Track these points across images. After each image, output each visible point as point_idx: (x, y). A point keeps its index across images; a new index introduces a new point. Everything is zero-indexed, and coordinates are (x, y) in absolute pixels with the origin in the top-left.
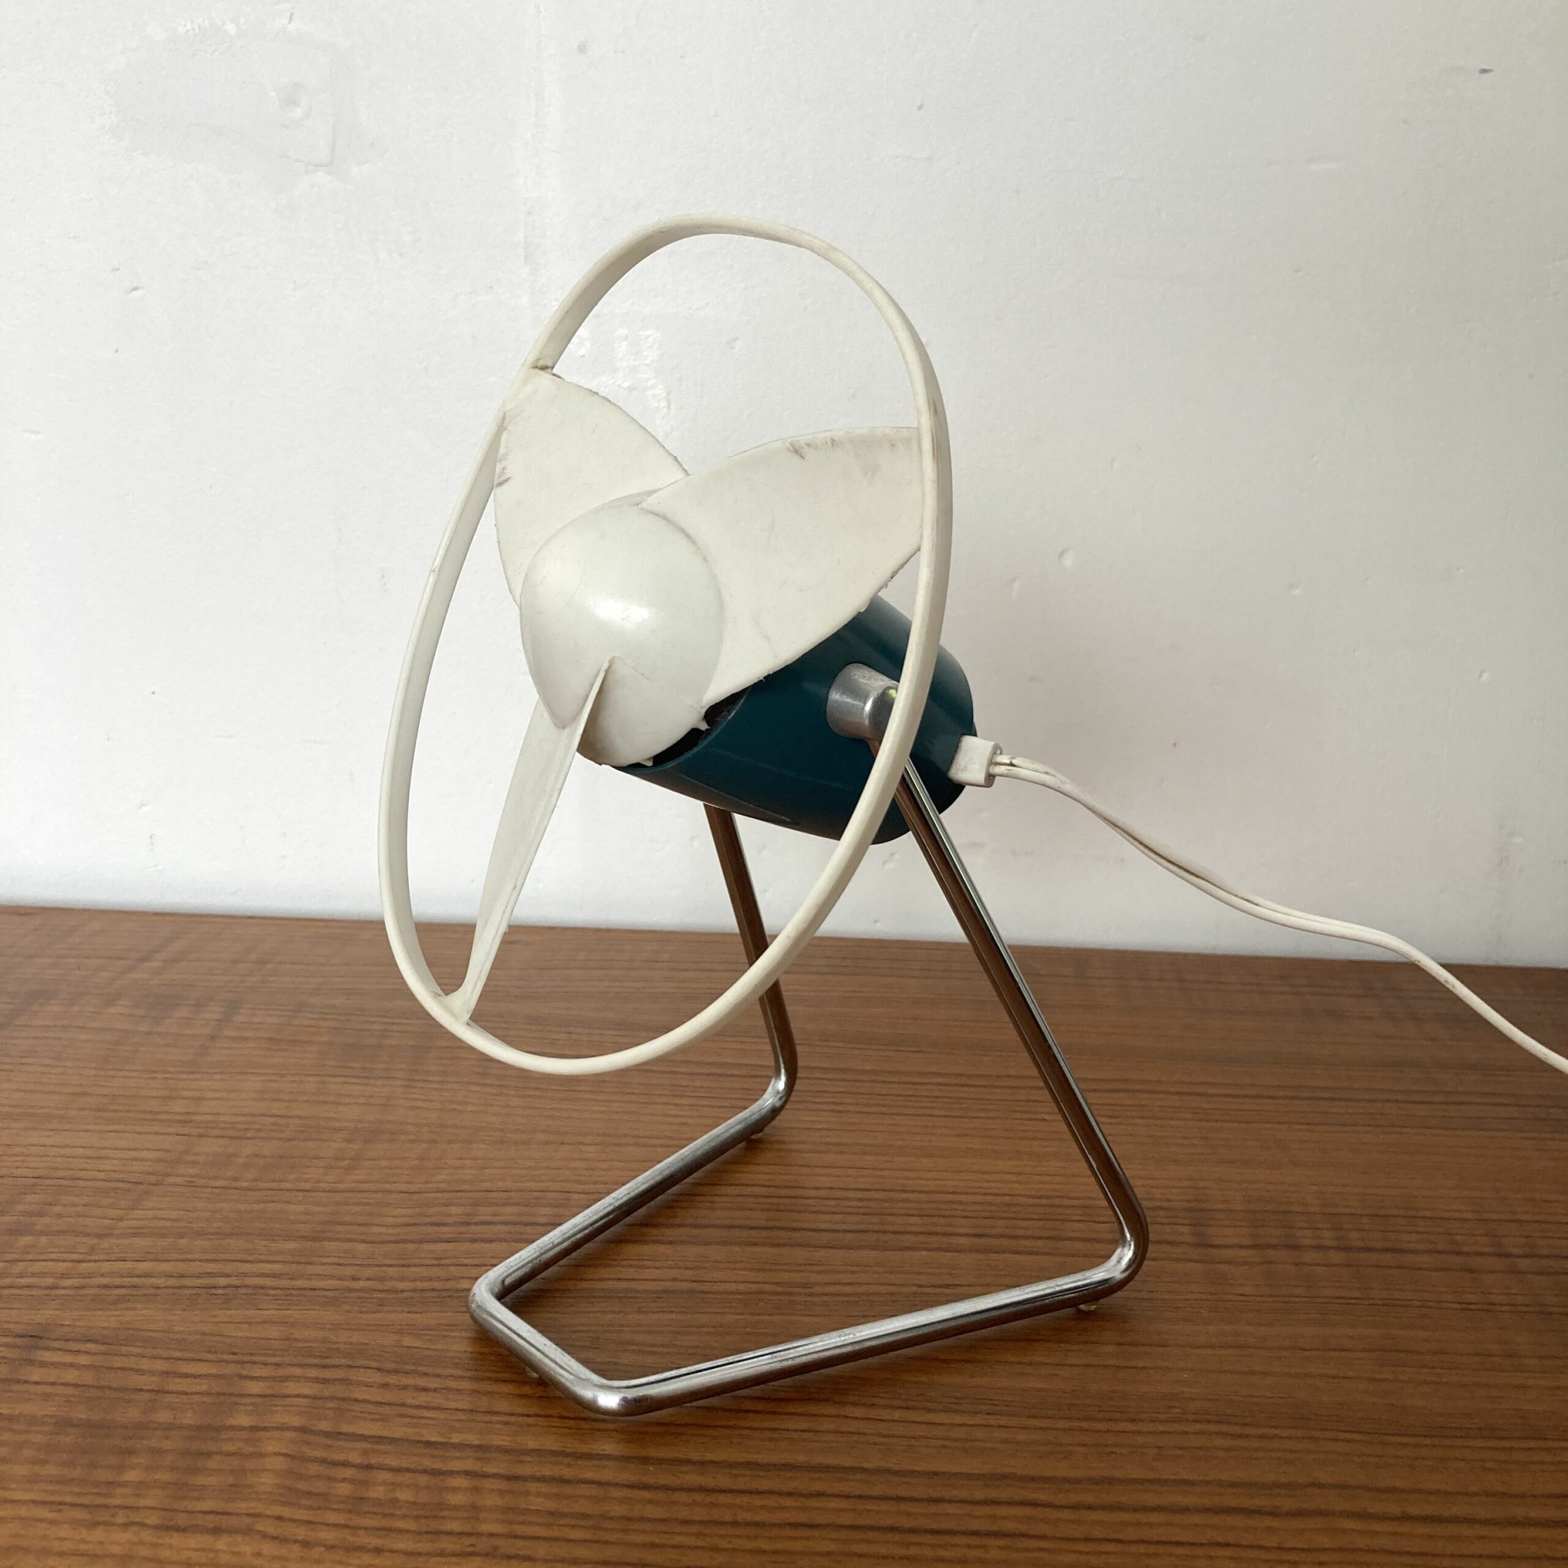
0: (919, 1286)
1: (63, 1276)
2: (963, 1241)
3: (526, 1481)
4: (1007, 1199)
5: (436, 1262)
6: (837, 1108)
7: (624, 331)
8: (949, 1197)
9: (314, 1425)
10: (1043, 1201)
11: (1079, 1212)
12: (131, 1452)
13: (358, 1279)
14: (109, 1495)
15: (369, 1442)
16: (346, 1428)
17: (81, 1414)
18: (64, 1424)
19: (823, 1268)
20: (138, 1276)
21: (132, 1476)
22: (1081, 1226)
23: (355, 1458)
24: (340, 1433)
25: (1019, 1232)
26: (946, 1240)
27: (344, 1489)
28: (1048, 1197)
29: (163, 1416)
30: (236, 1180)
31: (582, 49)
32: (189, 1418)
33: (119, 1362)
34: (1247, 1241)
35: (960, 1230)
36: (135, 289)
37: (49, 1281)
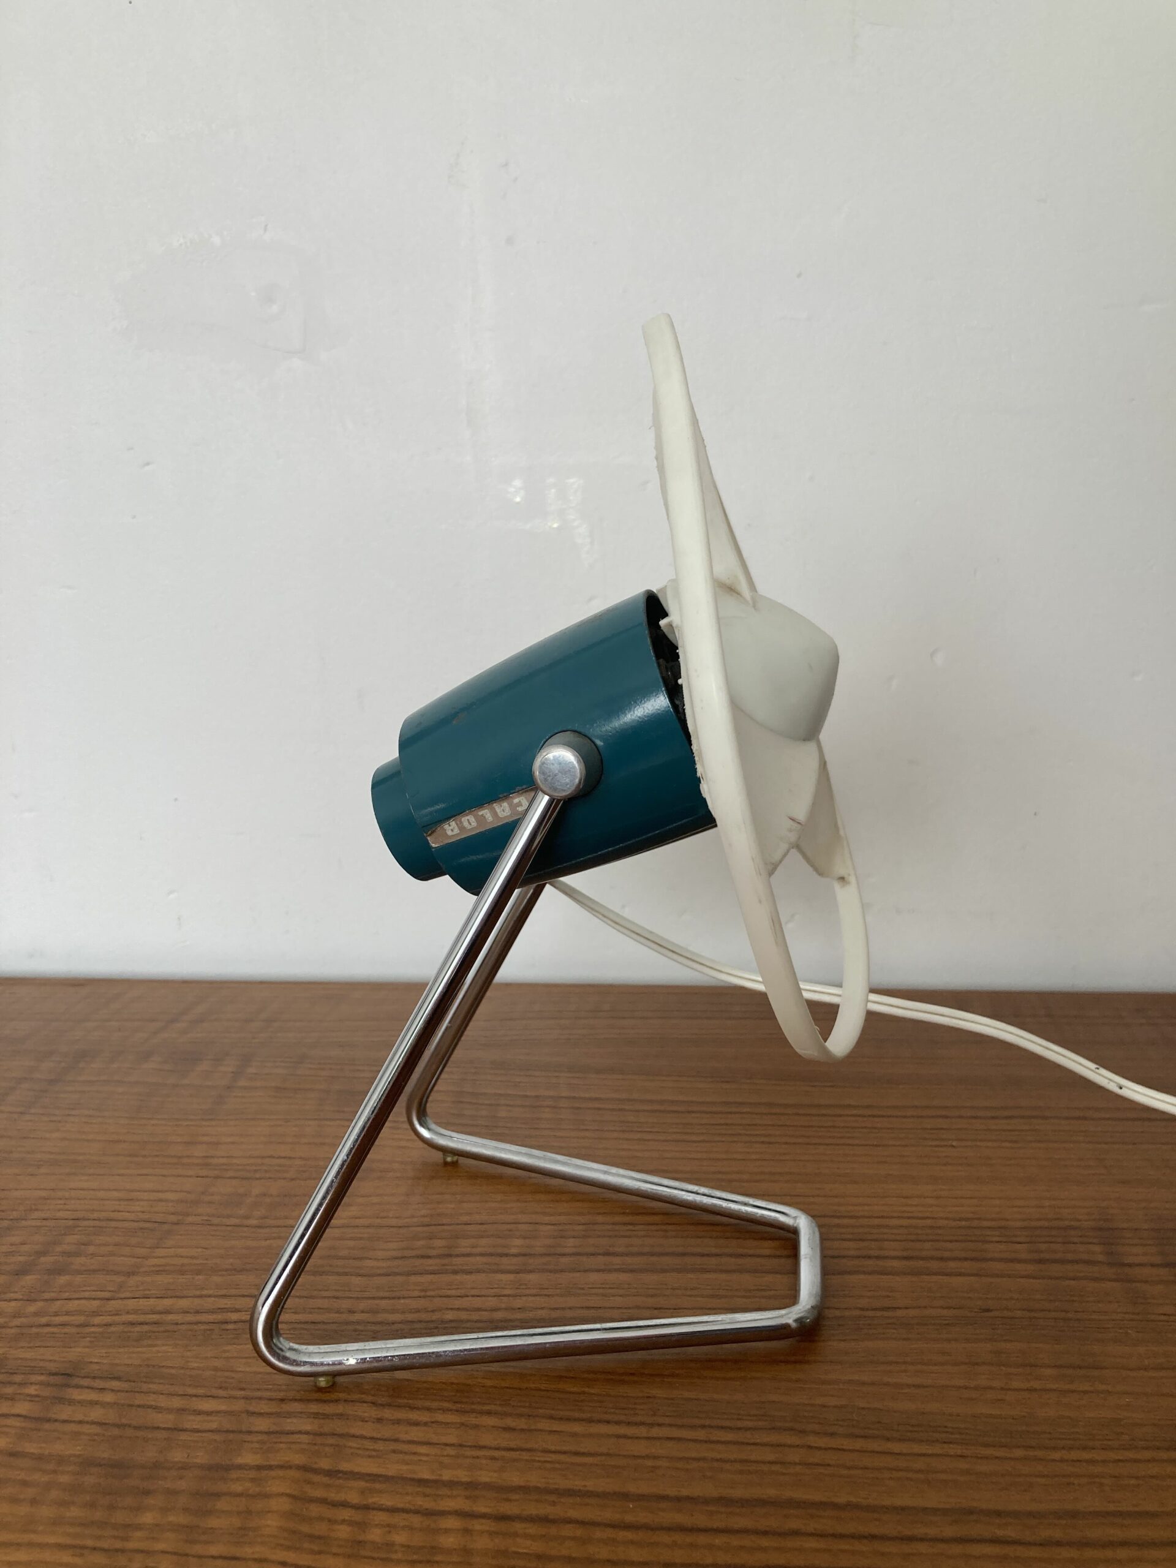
0: (862, 1309)
1: (96, 1313)
2: (896, 1263)
3: (514, 1521)
4: (929, 1222)
5: (422, 1294)
6: (766, 1139)
7: (551, 480)
8: (877, 1221)
9: (316, 1463)
10: (964, 1223)
11: (997, 1233)
12: (147, 1493)
13: (354, 1312)
14: (126, 1539)
15: (367, 1481)
16: (345, 1466)
17: (104, 1453)
18: (87, 1463)
19: (772, 1293)
20: (160, 1313)
21: (148, 1518)
22: (1002, 1247)
23: (354, 1498)
24: (339, 1472)
25: (947, 1254)
26: (880, 1263)
27: (343, 1532)
28: (967, 1219)
29: (178, 1456)
30: (247, 1217)
31: (510, 241)
32: (201, 1457)
33: (139, 1400)
34: (1158, 1260)
35: (893, 1253)
36: (148, 464)
37: (81, 1319)
